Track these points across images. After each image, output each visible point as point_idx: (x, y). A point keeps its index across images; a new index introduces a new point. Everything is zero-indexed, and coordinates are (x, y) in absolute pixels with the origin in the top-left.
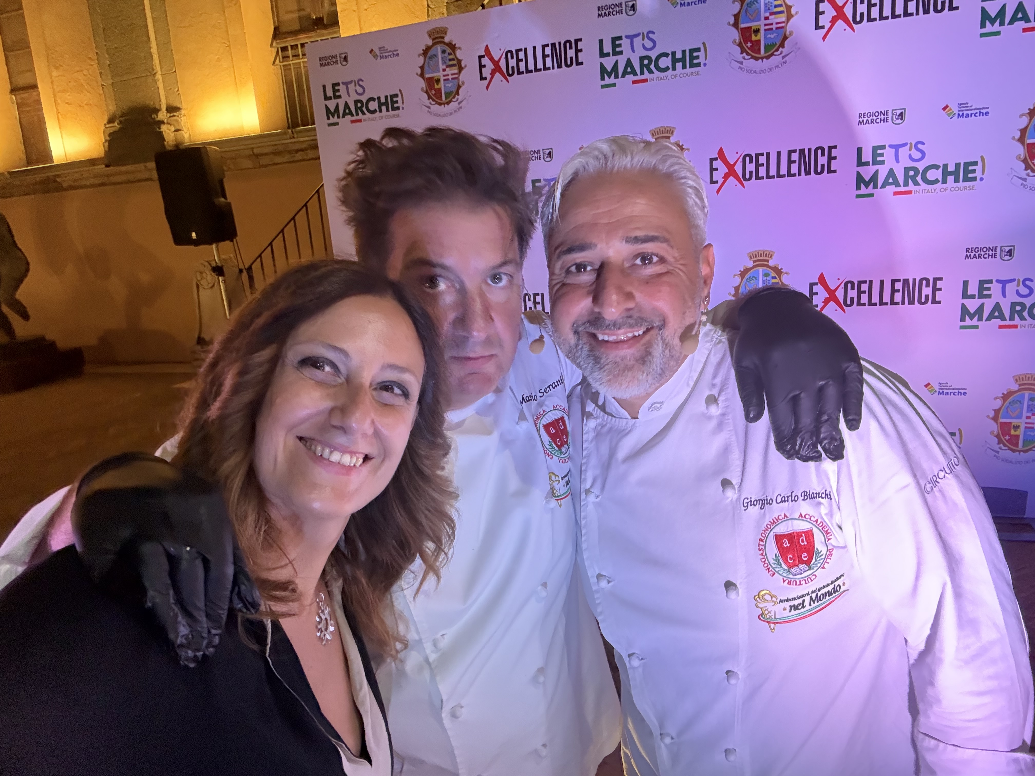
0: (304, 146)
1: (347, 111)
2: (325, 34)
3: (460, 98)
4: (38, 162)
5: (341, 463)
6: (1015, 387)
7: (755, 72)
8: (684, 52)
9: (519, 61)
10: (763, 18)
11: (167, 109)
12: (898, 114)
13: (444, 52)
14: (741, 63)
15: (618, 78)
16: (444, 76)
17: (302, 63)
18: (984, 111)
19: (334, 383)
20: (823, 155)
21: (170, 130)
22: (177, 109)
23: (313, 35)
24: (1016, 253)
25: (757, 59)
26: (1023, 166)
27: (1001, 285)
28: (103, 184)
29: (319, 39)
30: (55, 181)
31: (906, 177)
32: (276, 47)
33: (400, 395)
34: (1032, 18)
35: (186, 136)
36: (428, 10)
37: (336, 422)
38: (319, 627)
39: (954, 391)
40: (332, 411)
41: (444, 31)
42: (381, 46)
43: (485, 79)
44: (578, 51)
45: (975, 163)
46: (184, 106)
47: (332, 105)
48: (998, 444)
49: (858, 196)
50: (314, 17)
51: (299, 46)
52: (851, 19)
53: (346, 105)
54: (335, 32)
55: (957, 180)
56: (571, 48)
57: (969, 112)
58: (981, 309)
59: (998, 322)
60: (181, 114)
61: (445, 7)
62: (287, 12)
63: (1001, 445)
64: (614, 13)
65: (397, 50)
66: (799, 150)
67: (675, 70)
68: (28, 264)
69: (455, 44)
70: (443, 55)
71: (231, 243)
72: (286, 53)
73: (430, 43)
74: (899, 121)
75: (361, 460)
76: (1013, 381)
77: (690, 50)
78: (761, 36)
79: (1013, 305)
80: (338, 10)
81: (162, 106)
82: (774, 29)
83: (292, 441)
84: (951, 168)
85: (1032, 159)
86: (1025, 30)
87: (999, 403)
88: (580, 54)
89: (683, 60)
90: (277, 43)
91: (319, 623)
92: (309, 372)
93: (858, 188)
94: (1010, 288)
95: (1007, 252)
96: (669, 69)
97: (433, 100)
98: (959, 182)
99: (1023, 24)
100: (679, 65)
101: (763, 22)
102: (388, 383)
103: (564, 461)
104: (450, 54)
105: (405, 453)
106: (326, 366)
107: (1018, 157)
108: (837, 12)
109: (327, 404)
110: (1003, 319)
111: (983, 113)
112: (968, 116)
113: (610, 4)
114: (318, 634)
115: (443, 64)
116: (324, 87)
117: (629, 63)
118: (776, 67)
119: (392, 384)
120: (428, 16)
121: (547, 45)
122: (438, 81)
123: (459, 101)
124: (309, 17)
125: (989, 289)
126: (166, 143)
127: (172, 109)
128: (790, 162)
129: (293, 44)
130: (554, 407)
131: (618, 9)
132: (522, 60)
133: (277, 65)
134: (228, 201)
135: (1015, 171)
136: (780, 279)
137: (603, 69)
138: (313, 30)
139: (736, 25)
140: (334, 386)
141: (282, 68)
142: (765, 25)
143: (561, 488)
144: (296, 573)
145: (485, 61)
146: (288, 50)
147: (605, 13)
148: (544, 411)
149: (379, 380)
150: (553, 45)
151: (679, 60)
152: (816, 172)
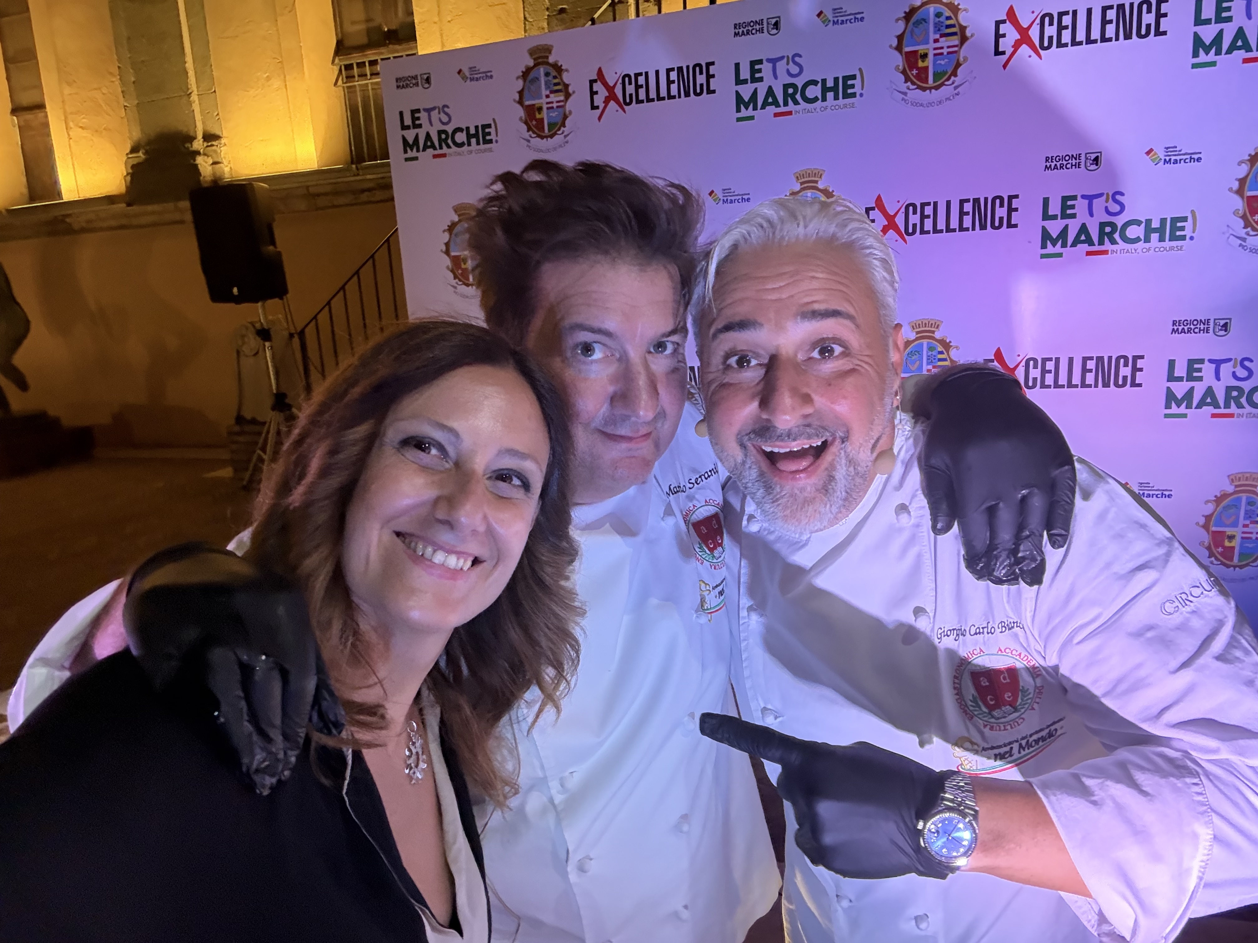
0: (371, 185)
1: (429, 144)
2: (401, 50)
3: (566, 130)
4: (42, 199)
5: (446, 564)
6: (1230, 489)
7: (922, 105)
8: (836, 80)
9: (638, 87)
10: (931, 41)
11: (203, 138)
12: (1092, 159)
13: (547, 74)
14: (905, 94)
15: (757, 109)
16: (547, 103)
17: (370, 85)
18: (1196, 156)
19: (442, 469)
20: (1002, 205)
21: (206, 162)
22: (217, 137)
23: (383, 51)
24: (1233, 328)
25: (924, 89)
26: (1242, 223)
27: (1214, 366)
28: (122, 227)
29: (391, 56)
30: (63, 221)
31: (1102, 234)
32: (338, 64)
33: (518, 486)
34: (1254, 47)
35: (227, 170)
36: (525, 24)
37: (441, 514)
38: (409, 762)
39: (1157, 493)
40: (436, 502)
41: (548, 50)
42: (472, 66)
43: (597, 108)
44: (709, 77)
45: (1185, 219)
46: (225, 134)
47: (410, 135)
48: (1209, 557)
49: (1043, 256)
50: (386, 29)
51: (367, 64)
52: (1037, 43)
53: (428, 136)
54: (411, 49)
55: (1162, 239)
56: (701, 73)
57: (1178, 158)
58: (1189, 394)
59: (1211, 410)
60: (221, 144)
61: (546, 21)
62: (353, 23)
63: (1213, 559)
64: (754, 31)
65: (491, 71)
66: (974, 199)
67: (826, 100)
68: (28, 322)
69: (561, 66)
70: (547, 78)
71: (280, 301)
72: (350, 73)
73: (531, 63)
74: (1094, 167)
75: (469, 563)
76: (1227, 482)
77: (844, 77)
78: (929, 62)
79: (1229, 389)
80: (416, 21)
81: (198, 133)
82: (945, 54)
83: (388, 537)
84: (1155, 224)
85: (1253, 214)
86: (1246, 61)
87: (1209, 508)
88: (711, 80)
89: (835, 89)
90: (340, 60)
91: (410, 757)
92: (413, 454)
93: (1044, 246)
94: (1226, 369)
95: (1222, 326)
96: (818, 99)
97: (534, 132)
98: (1165, 241)
99: (1241, 54)
100: (830, 95)
101: (932, 45)
102: (505, 472)
103: (717, 567)
104: (555, 77)
105: (522, 555)
106: (432, 448)
107: (1235, 213)
108: (1020, 34)
109: (430, 493)
110: (1217, 406)
111: (1194, 159)
112: (1176, 162)
113: (750, 21)
114: (407, 771)
115: (546, 89)
116: (401, 114)
117: (770, 92)
118: (947, 99)
119: (510, 473)
120: (525, 31)
121: (673, 69)
122: (540, 109)
123: (565, 133)
124: (379, 28)
125: (1200, 370)
126: (201, 178)
127: (210, 137)
128: (962, 213)
129: (358, 61)
130: (706, 501)
131: (758, 27)
132: (641, 86)
133: (339, 86)
134: (278, 250)
135: (1233, 230)
136: (948, 354)
137: (739, 98)
138: (384, 45)
139: (899, 48)
140: (441, 472)
141: (346, 91)
142: (935, 49)
143: (712, 600)
144: (386, 695)
145: (597, 86)
146: (353, 68)
147: (743, 31)
148: (694, 506)
149: (495, 468)
150: (680, 69)
151: (830, 89)
152: (993, 226)
